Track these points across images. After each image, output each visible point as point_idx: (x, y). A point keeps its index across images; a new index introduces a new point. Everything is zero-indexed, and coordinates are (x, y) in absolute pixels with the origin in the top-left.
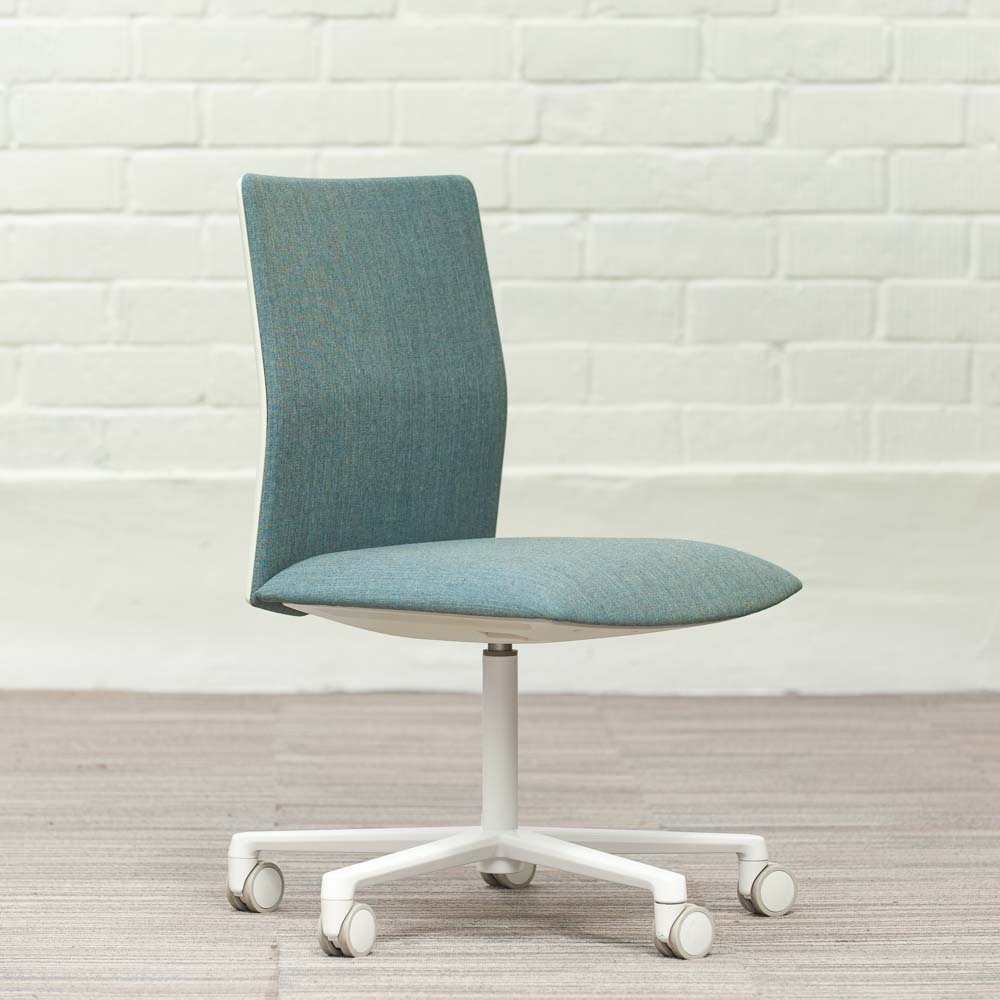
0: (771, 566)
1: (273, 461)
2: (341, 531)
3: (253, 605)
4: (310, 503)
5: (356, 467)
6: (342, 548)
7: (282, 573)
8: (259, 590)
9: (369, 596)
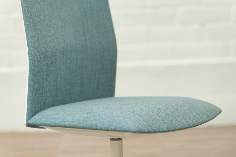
0: (211, 105)
1: (31, 75)
2: (59, 98)
3: (27, 126)
4: (46, 89)
5: (63, 75)
6: (59, 104)
7: (36, 115)
8: (29, 121)
9: (66, 124)
